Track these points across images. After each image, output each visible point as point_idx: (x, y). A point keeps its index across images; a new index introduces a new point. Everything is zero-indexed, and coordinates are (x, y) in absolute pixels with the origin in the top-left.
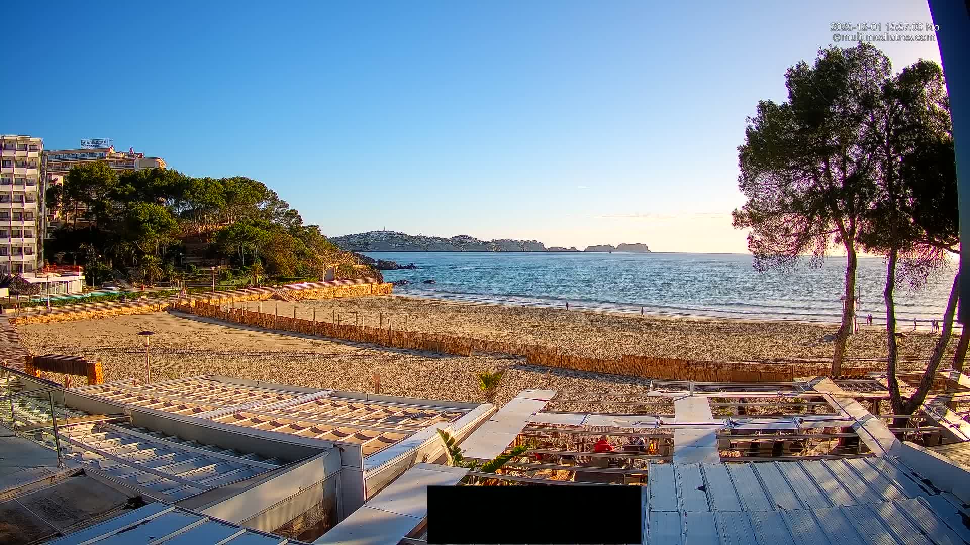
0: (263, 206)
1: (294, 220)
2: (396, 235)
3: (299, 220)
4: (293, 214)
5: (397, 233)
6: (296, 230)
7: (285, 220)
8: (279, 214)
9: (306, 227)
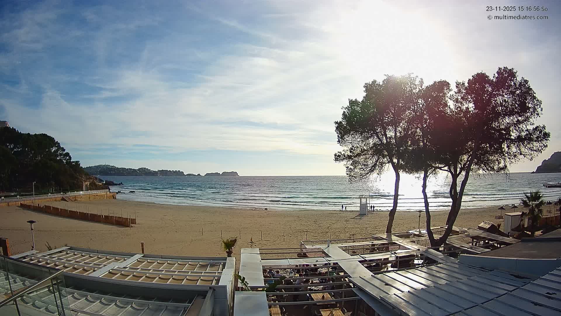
0: (54, 149)
1: (67, 158)
2: (111, 167)
3: (70, 158)
4: (67, 154)
5: (111, 166)
6: (69, 163)
7: (63, 158)
8: (61, 155)
9: (73, 162)
